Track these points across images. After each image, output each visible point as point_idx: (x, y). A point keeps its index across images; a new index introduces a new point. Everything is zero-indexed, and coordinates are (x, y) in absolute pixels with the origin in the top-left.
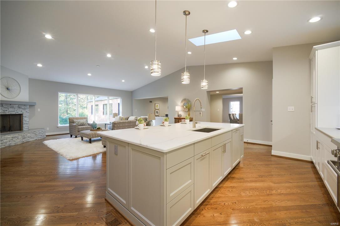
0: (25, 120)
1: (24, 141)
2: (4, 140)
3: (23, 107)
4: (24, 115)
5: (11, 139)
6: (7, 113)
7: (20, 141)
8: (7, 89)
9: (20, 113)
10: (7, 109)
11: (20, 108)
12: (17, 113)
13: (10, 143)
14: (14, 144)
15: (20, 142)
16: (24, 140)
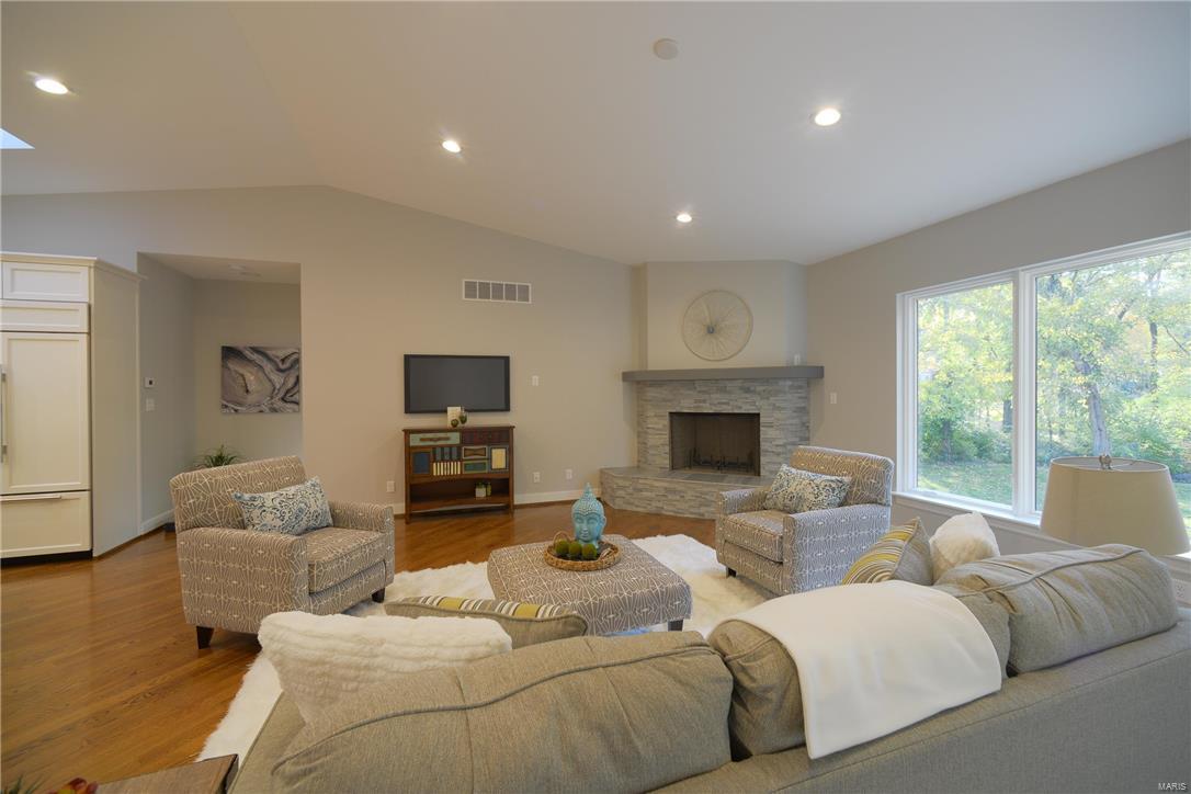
0: (769, 436)
1: (703, 515)
2: (647, 490)
3: (760, 389)
4: (762, 420)
5: (663, 492)
6: (707, 409)
7: (692, 510)
8: (711, 330)
9: (746, 409)
10: (707, 396)
11: (747, 390)
12: (736, 411)
13: (660, 505)
14: (672, 514)
15: (692, 513)
16: (703, 510)
